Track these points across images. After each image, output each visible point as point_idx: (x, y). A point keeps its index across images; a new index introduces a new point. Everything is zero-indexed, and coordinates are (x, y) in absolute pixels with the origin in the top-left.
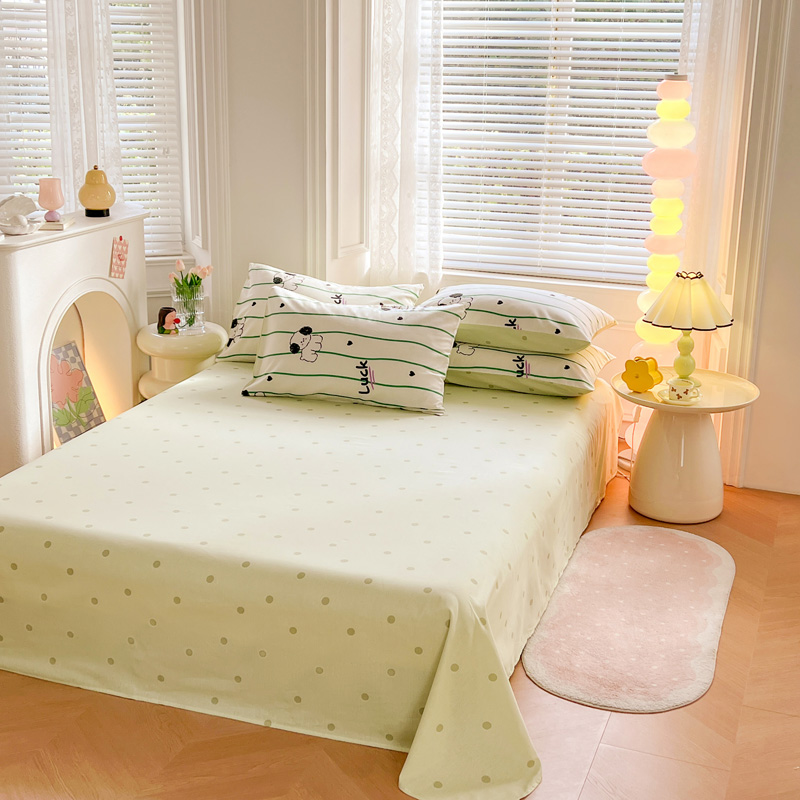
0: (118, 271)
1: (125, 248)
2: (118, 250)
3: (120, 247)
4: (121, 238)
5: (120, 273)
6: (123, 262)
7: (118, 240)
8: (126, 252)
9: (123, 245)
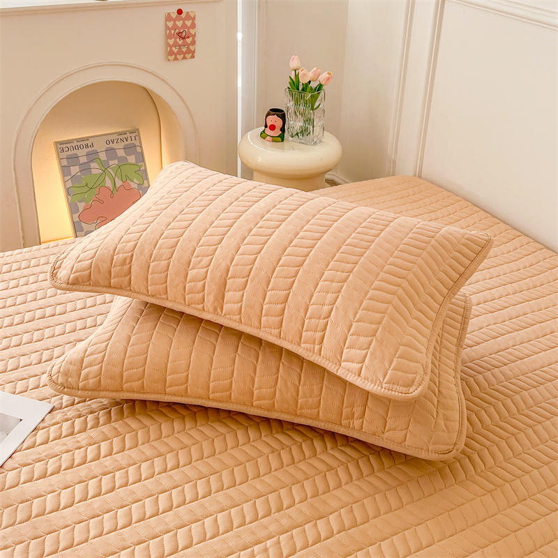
0: (180, 52)
1: (188, 23)
2: (175, 27)
3: (179, 24)
4: (180, 12)
5: (185, 54)
6: (189, 40)
7: (174, 15)
8: (193, 26)
9: (184, 20)
